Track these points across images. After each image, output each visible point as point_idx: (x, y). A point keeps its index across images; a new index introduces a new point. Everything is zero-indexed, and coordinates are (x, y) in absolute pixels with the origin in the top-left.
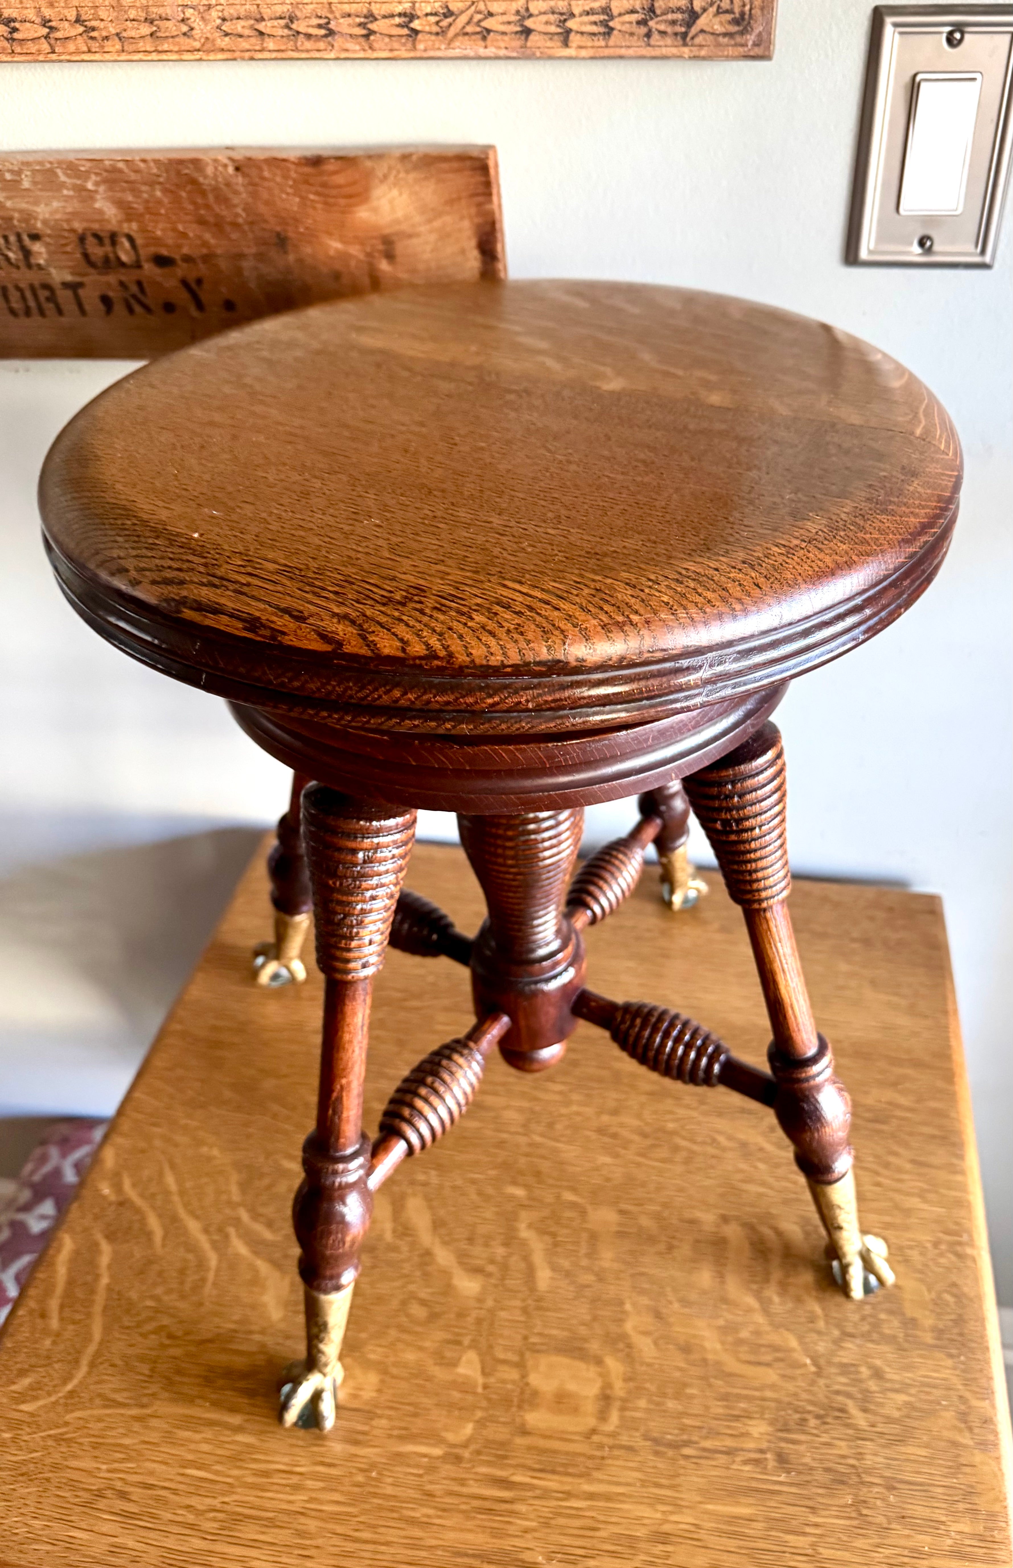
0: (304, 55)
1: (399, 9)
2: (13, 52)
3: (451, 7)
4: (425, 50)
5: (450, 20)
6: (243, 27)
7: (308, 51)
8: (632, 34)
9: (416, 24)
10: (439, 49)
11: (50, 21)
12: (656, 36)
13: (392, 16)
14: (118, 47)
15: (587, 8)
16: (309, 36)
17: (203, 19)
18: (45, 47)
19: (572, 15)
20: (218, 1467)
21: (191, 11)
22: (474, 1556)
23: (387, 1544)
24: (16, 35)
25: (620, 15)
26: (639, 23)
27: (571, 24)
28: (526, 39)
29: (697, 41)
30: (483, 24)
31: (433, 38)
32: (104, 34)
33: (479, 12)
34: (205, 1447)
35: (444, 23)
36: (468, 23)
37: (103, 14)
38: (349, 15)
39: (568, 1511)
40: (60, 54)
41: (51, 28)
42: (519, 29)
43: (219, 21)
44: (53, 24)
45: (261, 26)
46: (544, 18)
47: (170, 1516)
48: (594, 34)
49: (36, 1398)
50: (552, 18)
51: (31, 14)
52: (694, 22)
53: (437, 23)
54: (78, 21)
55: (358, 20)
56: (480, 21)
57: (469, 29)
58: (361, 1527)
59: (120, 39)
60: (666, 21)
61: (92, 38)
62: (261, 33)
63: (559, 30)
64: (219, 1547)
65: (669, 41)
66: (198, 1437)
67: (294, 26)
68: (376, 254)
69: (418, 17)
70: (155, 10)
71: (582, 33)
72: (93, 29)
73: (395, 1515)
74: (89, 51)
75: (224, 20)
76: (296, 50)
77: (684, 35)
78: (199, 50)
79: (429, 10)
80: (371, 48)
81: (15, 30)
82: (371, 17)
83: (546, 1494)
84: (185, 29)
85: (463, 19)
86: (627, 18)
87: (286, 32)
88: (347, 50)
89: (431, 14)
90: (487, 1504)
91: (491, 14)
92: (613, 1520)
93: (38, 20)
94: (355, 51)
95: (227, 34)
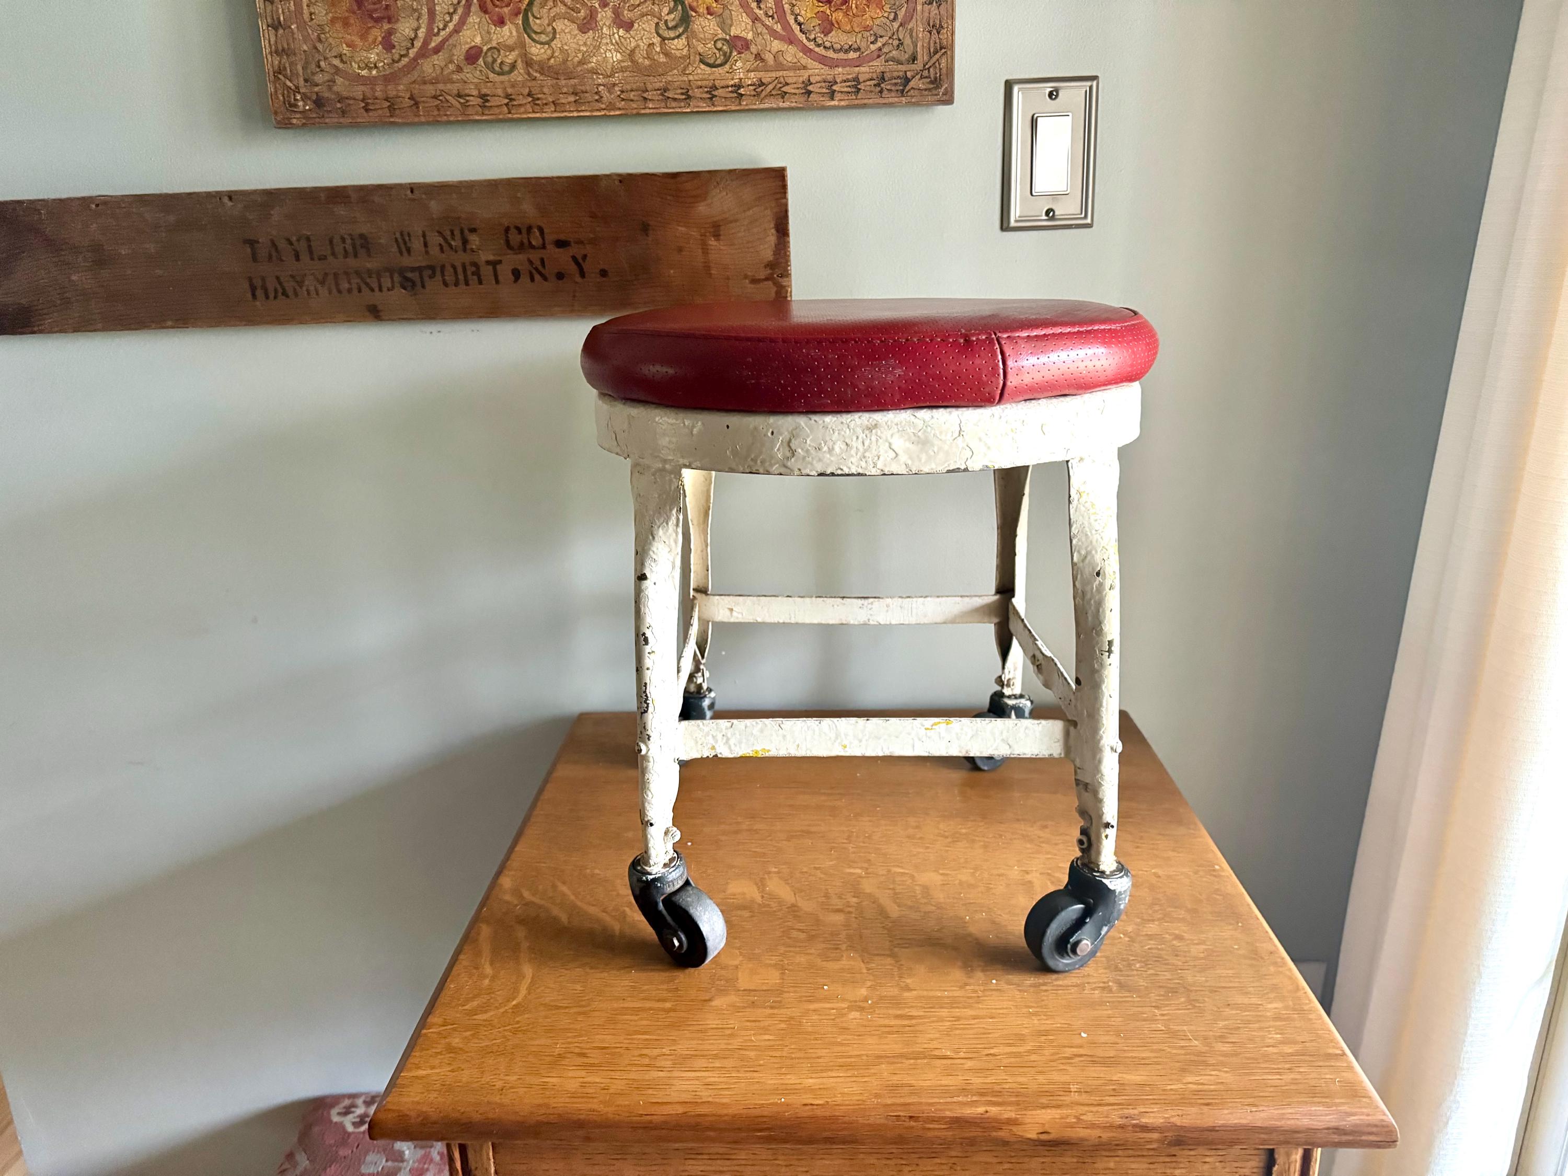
0: (671, 110)
1: (732, 82)
2: (483, 114)
3: (763, 80)
4: (747, 105)
5: (763, 87)
6: (634, 96)
7: (673, 108)
8: (871, 92)
9: (742, 91)
10: (755, 104)
11: (511, 95)
12: (885, 92)
13: (728, 87)
14: (553, 109)
15: (845, 78)
16: (675, 99)
17: (609, 92)
18: (505, 109)
19: (836, 83)
20: (659, 1032)
21: (602, 87)
22: (893, 1057)
23: (818, 1058)
24: (487, 104)
25: (864, 82)
26: (875, 85)
27: (834, 88)
28: (808, 97)
29: (909, 94)
30: (783, 89)
31: (752, 98)
32: (544, 102)
33: (781, 83)
34: (645, 1022)
35: (759, 90)
36: (773, 89)
37: (546, 90)
38: (701, 87)
39: (962, 1026)
40: (514, 114)
41: (511, 100)
42: (804, 91)
43: (619, 93)
44: (513, 97)
45: (645, 95)
46: (819, 85)
47: (627, 1062)
48: (849, 93)
49: (486, 1012)
50: (823, 84)
51: (500, 92)
52: (908, 83)
53: (755, 90)
54: (529, 95)
55: (706, 90)
56: (781, 88)
57: (773, 93)
58: (795, 1051)
59: (554, 104)
60: (891, 84)
61: (538, 105)
62: (645, 99)
63: (827, 91)
64: (676, 1074)
65: (893, 94)
66: (636, 1018)
67: (666, 94)
68: (708, 234)
69: (743, 87)
70: (579, 87)
71: (842, 92)
72: (538, 99)
73: (819, 1042)
74: (534, 112)
75: (622, 92)
76: (667, 108)
77: (902, 91)
78: (604, 109)
79: (750, 83)
80: (713, 105)
81: (488, 101)
82: (715, 88)
83: (941, 1020)
84: (597, 97)
85: (771, 87)
86: (868, 83)
87: (661, 97)
88: (698, 107)
89: (751, 85)
90: (895, 1029)
91: (787, 84)
92: (999, 1027)
93: (502, 95)
94: (703, 107)
95: (623, 100)
